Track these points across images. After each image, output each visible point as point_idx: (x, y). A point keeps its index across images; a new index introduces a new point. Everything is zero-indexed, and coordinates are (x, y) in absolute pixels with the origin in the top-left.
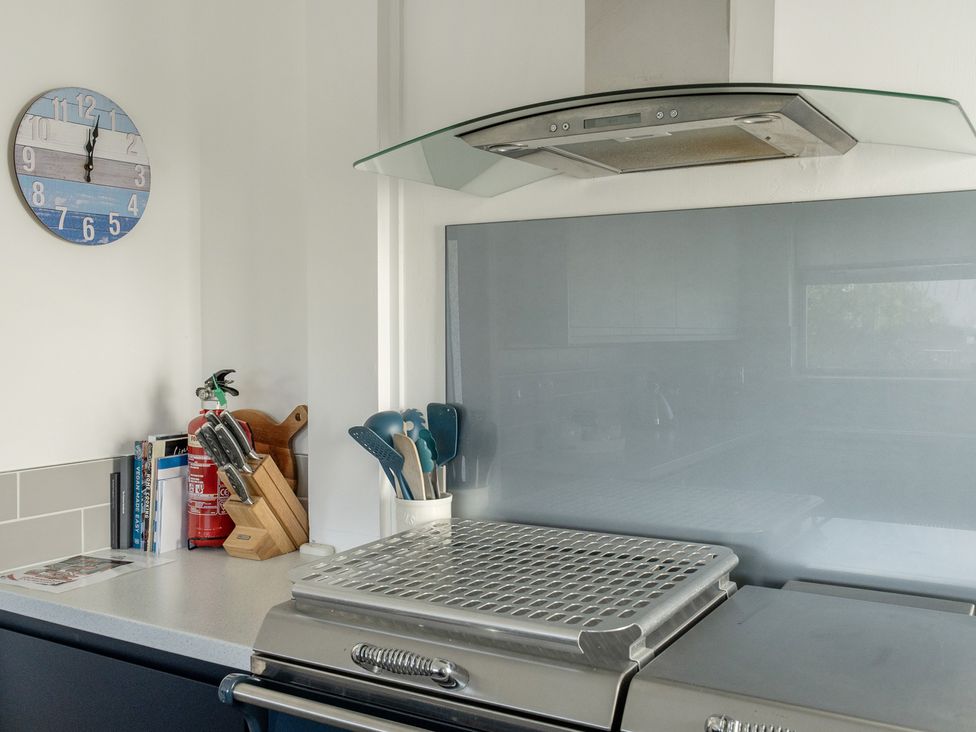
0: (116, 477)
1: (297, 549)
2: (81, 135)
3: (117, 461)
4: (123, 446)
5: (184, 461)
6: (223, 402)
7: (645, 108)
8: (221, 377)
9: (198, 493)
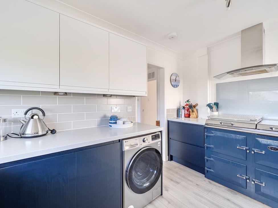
0: (177, 110)
1: (197, 118)
2: (175, 77)
3: (177, 109)
4: (178, 107)
5: (184, 109)
6: (189, 103)
7: (254, 68)
8: (188, 100)
9: (186, 112)
